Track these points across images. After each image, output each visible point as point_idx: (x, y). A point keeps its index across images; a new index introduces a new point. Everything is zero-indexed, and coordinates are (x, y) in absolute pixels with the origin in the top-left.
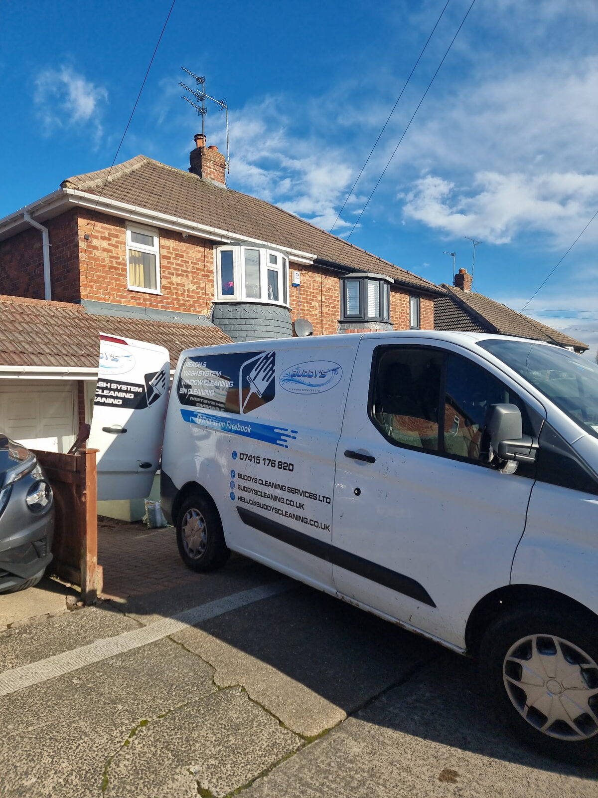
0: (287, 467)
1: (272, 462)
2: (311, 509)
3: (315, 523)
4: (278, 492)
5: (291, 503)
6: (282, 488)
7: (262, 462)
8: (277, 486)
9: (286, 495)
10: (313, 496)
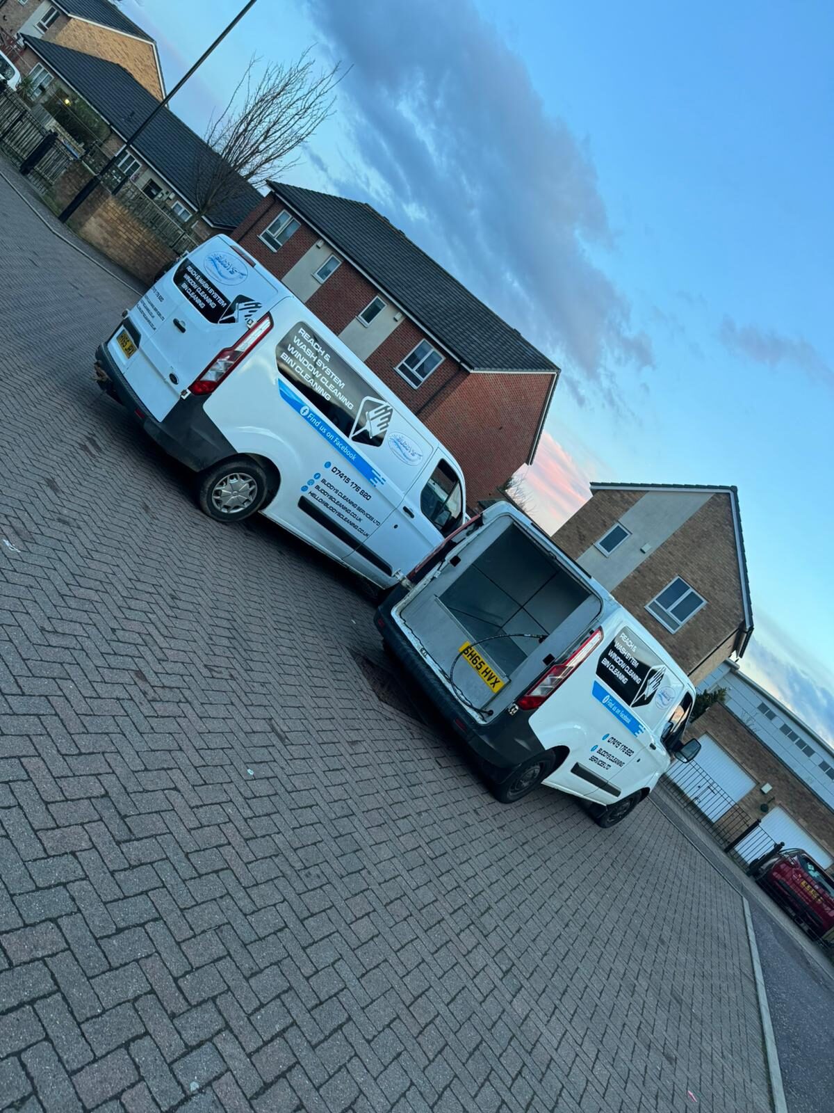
0: (366, 496)
1: (357, 488)
2: (365, 524)
3: (361, 531)
4: (349, 506)
5: (354, 515)
6: (354, 505)
7: (350, 483)
8: (351, 503)
9: (354, 510)
10: (371, 518)
